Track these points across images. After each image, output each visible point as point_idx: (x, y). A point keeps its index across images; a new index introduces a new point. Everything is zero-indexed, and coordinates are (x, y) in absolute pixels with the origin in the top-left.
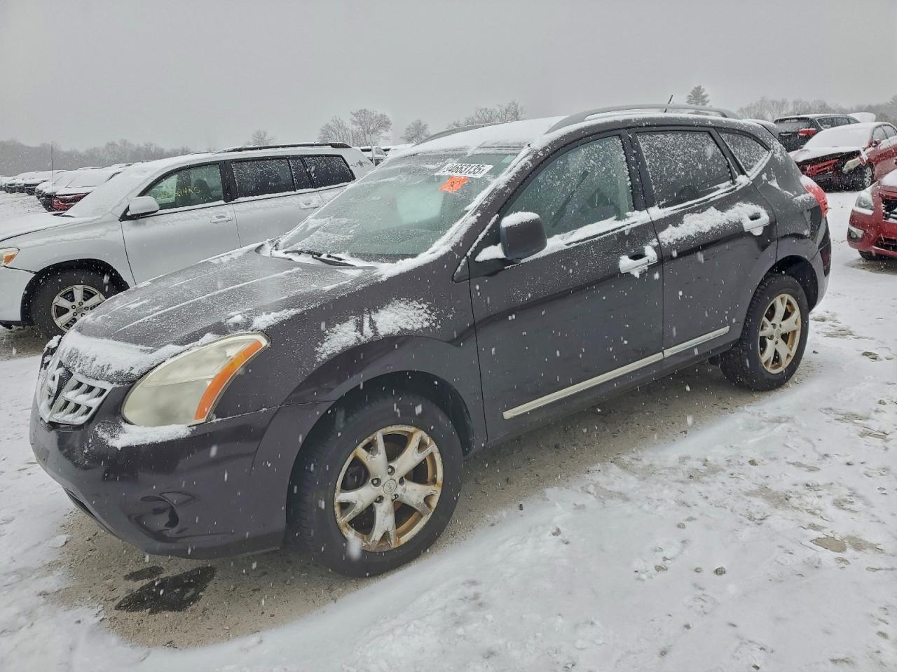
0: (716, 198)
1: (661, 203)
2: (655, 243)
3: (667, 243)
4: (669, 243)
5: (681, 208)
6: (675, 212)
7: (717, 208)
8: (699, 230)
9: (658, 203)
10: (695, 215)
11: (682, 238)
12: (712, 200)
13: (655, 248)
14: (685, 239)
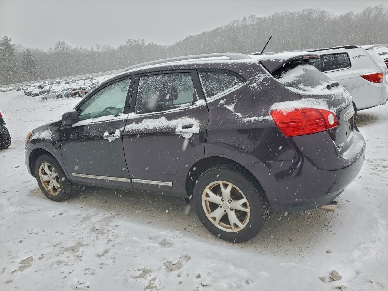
0: (171, 112)
1: (138, 111)
2: (122, 129)
3: (127, 131)
4: (128, 131)
5: (145, 115)
6: (142, 117)
7: (166, 118)
8: (146, 127)
9: (137, 111)
10: (151, 120)
11: (135, 130)
12: (167, 113)
13: (121, 132)
14: (137, 130)
